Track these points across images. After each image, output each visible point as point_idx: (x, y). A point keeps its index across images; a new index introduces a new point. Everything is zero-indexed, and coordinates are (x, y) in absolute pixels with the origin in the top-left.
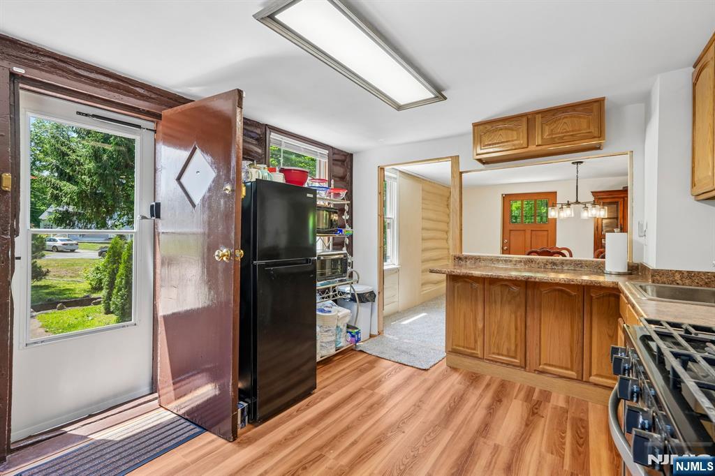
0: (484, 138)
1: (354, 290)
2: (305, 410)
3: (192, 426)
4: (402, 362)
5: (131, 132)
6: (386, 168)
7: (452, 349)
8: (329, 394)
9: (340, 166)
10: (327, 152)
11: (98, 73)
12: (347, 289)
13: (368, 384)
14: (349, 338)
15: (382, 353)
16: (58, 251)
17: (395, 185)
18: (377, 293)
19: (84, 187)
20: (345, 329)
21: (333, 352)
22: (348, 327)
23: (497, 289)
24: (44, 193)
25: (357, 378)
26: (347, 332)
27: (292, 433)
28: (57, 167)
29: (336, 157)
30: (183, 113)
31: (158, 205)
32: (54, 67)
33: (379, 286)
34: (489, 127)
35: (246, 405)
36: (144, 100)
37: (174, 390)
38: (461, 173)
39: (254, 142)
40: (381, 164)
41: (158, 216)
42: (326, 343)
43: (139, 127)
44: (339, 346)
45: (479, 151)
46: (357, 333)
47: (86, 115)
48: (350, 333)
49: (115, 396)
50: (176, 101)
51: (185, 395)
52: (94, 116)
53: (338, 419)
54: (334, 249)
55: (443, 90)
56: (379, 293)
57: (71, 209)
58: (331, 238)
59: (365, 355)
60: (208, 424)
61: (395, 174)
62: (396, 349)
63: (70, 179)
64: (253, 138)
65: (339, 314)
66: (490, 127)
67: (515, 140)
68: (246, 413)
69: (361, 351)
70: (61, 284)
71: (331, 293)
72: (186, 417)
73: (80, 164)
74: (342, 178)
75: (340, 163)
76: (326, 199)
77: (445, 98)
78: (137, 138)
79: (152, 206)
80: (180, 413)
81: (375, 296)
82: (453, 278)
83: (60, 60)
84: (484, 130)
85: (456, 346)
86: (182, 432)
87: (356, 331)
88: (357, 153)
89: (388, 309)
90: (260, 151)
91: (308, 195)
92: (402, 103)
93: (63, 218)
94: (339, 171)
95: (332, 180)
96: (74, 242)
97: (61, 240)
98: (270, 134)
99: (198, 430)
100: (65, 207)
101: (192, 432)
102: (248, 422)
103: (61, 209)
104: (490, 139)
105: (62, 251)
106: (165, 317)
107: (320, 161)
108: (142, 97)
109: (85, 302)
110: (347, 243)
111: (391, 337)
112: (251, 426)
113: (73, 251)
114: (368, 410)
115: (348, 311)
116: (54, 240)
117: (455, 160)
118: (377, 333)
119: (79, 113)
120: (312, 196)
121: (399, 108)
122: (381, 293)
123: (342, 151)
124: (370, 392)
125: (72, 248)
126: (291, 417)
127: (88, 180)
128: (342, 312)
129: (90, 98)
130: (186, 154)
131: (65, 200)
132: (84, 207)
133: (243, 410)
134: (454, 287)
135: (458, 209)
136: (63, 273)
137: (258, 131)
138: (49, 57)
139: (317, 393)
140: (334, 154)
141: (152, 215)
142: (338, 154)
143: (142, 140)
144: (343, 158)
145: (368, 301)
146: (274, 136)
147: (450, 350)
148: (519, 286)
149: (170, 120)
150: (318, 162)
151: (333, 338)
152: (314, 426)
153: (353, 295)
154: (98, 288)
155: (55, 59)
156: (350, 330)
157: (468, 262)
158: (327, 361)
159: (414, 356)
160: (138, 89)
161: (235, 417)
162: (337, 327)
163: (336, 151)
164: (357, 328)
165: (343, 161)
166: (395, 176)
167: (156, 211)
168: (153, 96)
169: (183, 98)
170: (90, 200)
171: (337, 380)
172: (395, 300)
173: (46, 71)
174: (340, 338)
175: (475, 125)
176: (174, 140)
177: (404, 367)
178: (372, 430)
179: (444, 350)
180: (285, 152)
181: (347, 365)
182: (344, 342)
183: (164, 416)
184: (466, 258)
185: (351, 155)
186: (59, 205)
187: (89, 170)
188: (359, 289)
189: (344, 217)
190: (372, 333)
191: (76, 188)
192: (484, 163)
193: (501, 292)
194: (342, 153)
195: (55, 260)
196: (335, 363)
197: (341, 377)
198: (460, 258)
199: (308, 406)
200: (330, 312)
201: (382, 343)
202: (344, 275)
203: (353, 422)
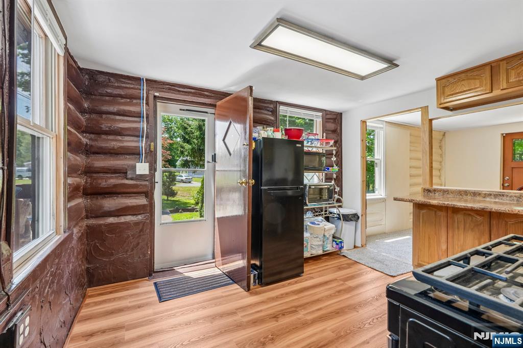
0: (446, 89)
1: (340, 212)
2: (293, 284)
3: (229, 279)
4: (375, 268)
5: (202, 116)
6: (367, 121)
7: (418, 264)
8: (312, 278)
9: (333, 123)
10: (321, 114)
11: (188, 88)
12: (335, 210)
13: (341, 278)
14: (335, 246)
15: (360, 259)
16: (183, 182)
17: (382, 133)
18: (360, 215)
19: (194, 146)
20: (331, 238)
21: (320, 252)
22: (334, 237)
23: (460, 217)
24: (178, 150)
25: (335, 272)
26: (333, 241)
27: (282, 295)
28: (183, 135)
29: (328, 116)
30: (227, 102)
31: (215, 154)
32: (170, 89)
33: (362, 210)
34: (451, 80)
35: (256, 273)
36: (208, 98)
37: (222, 260)
38: (431, 120)
39: (270, 113)
40: (363, 119)
41: (215, 161)
42: (315, 245)
43: (207, 113)
44: (326, 249)
45: (443, 101)
46: (341, 242)
47: (184, 110)
48: (336, 242)
49: (196, 257)
50: (224, 95)
51: (226, 264)
52: (187, 110)
53: (312, 294)
54: (326, 182)
55: (394, 60)
56: (362, 215)
57: (189, 158)
58: (324, 173)
59: (346, 259)
60: (237, 280)
61: (382, 124)
62: (372, 258)
63: (188, 142)
64: (268, 111)
65: (326, 227)
66: (453, 79)
67: (478, 87)
68: (256, 278)
69: (344, 256)
70: (183, 200)
71: (323, 213)
72: (227, 274)
73: (193, 133)
74: (334, 131)
75: (332, 121)
76: (320, 147)
77: (397, 66)
78: (206, 119)
79: (213, 156)
80: (224, 271)
81: (358, 218)
82: (419, 207)
83: (172, 86)
84: (446, 83)
85: (421, 261)
86: (223, 281)
87: (340, 240)
88: (345, 112)
89: (370, 230)
90: (273, 118)
91: (297, 145)
92: (363, 74)
93: (185, 163)
94: (331, 126)
95: (325, 134)
96: (191, 177)
97: (185, 176)
98: (279, 107)
99: (231, 281)
100: (186, 158)
101: (228, 282)
102: (258, 284)
103: (184, 159)
104: (453, 89)
105: (185, 182)
106: (218, 218)
107: (316, 121)
108: (208, 97)
109: (192, 210)
110: (335, 177)
111: (371, 250)
112: (259, 286)
113: (190, 182)
114: (336, 293)
115: (334, 226)
116: (182, 176)
117: (425, 110)
118: (360, 246)
119: (181, 110)
120: (300, 146)
121: (362, 78)
122: (364, 216)
123: (333, 112)
124: (342, 282)
125: (189, 180)
126: (284, 286)
127: (196, 142)
128: (329, 225)
129: (184, 101)
130: (227, 124)
131: (186, 153)
132: (194, 158)
133: (255, 275)
134: (419, 213)
135: (428, 149)
136: (185, 194)
137: (272, 106)
138: (168, 85)
139: (304, 276)
140: (327, 114)
141: (213, 161)
142: (330, 114)
143: (209, 120)
144: (334, 117)
145: (352, 220)
146: (282, 108)
147: (417, 264)
148: (483, 216)
149: (221, 107)
150: (315, 121)
151: (321, 243)
152: (296, 294)
153: (339, 214)
154: (197, 203)
155: (170, 85)
156: (336, 240)
157: (437, 194)
158: (315, 258)
159: (386, 265)
160: (205, 93)
161: (249, 278)
162: (324, 236)
163: (328, 113)
164: (341, 239)
165: (335, 119)
166: (381, 126)
167: (214, 158)
168: (213, 95)
169: (228, 93)
170: (197, 153)
171: (320, 271)
172: (382, 223)
173: (167, 92)
174: (327, 244)
175: (438, 80)
176: (223, 117)
177: (375, 271)
178: (333, 305)
179: (411, 264)
180: (290, 117)
181: (331, 263)
182: (330, 247)
183: (216, 271)
184: (435, 190)
185: (341, 114)
186: (183, 156)
187: (197, 136)
188: (343, 211)
189: (332, 159)
190: (357, 245)
191: (190, 146)
192: (451, 110)
193: (464, 220)
194: (333, 113)
195: (182, 187)
196: (321, 261)
197: (323, 270)
198: (429, 191)
199: (296, 282)
200: (319, 224)
201: (363, 253)
202: (330, 200)
203: (323, 297)
